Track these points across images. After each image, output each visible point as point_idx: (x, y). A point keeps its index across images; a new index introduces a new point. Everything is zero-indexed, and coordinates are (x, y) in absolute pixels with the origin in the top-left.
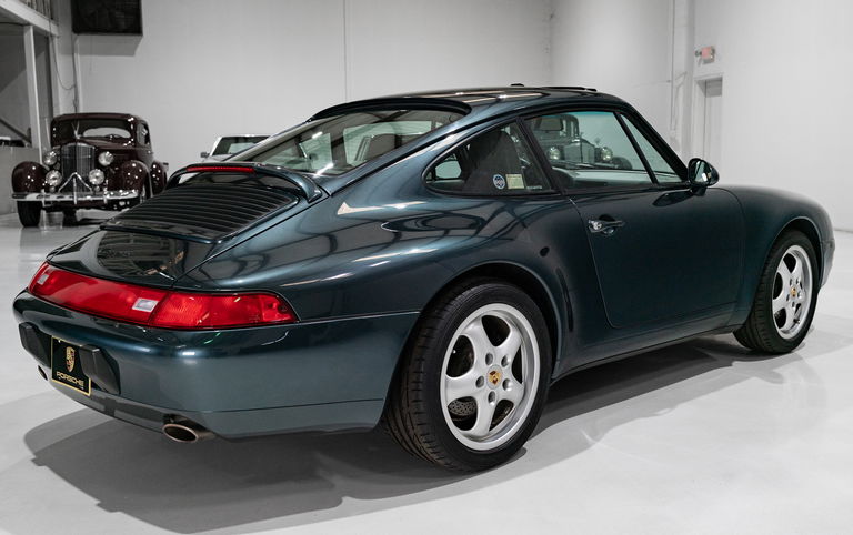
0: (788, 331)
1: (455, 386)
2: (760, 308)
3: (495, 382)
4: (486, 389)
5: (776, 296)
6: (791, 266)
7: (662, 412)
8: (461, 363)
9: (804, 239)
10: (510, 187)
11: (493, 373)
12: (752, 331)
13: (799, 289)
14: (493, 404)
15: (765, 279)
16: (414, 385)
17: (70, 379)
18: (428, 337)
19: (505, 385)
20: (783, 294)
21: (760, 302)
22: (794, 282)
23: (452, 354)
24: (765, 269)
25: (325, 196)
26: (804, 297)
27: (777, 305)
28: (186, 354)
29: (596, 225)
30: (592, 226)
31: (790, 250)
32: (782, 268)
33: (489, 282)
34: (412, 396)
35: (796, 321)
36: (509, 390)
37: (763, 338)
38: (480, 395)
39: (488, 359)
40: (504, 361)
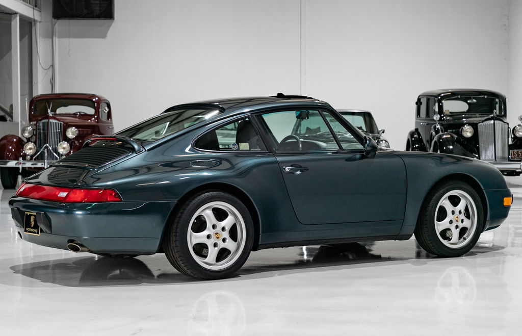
0: (454, 244)
1: (196, 238)
3: (218, 238)
4: (213, 240)
5: (440, 221)
6: (455, 203)
8: (200, 226)
11: (217, 234)
16: (174, 234)
17: (32, 230)
18: (182, 213)
19: (223, 240)
20: (447, 220)
22: (457, 212)
23: (194, 223)
25: (144, 151)
26: (470, 223)
28: (77, 212)
29: (287, 169)
30: (285, 169)
31: (453, 193)
32: (444, 202)
33: (216, 191)
34: (174, 239)
35: (464, 239)
36: (226, 243)
37: (431, 245)
38: (210, 243)
39: (214, 227)
40: (223, 229)
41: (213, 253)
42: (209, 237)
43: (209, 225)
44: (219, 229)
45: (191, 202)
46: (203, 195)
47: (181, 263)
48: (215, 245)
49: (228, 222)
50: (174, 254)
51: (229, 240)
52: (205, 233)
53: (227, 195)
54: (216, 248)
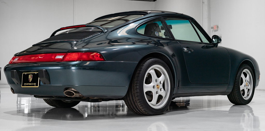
0: (246, 97)
1: (147, 87)
2: (236, 87)
3: (158, 88)
4: (156, 89)
5: (241, 84)
6: (246, 76)
9: (249, 67)
10: (160, 36)
11: (157, 85)
12: (234, 95)
13: (248, 84)
14: (158, 95)
15: (237, 78)
16: (136, 84)
18: (140, 70)
20: (243, 84)
21: (236, 85)
22: (247, 81)
24: (237, 75)
25: (108, 32)
26: (251, 87)
27: (242, 87)
29: (185, 49)
30: (184, 49)
31: (244, 71)
32: (243, 76)
34: (135, 88)
35: (248, 95)
37: (237, 98)
38: (154, 91)
41: (155, 98)
42: (154, 87)
43: (153, 79)
44: (158, 82)
48: (157, 93)
49: (162, 78)
51: (163, 90)
52: (152, 84)
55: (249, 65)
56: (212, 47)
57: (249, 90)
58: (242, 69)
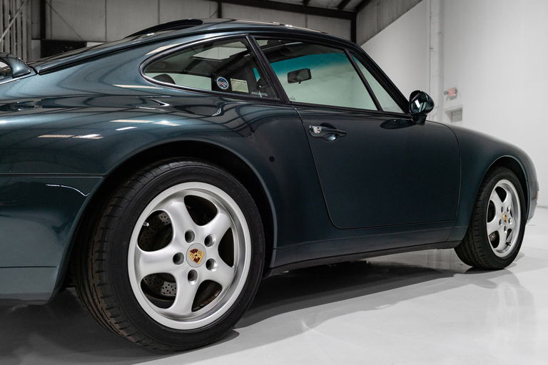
0: (501, 251)
1: (149, 261)
2: (476, 228)
3: (196, 260)
4: (186, 266)
5: (490, 220)
6: (502, 197)
7: (382, 307)
8: (158, 234)
9: (512, 174)
10: (234, 90)
11: (194, 251)
12: (470, 247)
13: (510, 216)
15: (480, 204)
18: (116, 206)
19: (209, 264)
20: (496, 219)
21: (476, 223)
22: (505, 210)
23: (144, 228)
24: (479, 195)
25: (32, 73)
26: (515, 224)
27: (491, 227)
29: (316, 130)
30: (312, 130)
31: (500, 184)
32: (494, 197)
34: (96, 266)
35: (508, 244)
36: (213, 270)
37: (480, 254)
38: (179, 272)
39: (189, 236)
40: (208, 241)
41: (185, 292)
42: (177, 259)
43: (178, 233)
44: (198, 241)
45: (137, 180)
46: (166, 166)
47: (113, 321)
48: (191, 276)
49: (215, 227)
50: (96, 301)
51: (219, 264)
52: (170, 250)
53: (215, 170)
54: (193, 283)
55: (511, 169)
56: (411, 124)
57: (510, 231)
58: (492, 180)
